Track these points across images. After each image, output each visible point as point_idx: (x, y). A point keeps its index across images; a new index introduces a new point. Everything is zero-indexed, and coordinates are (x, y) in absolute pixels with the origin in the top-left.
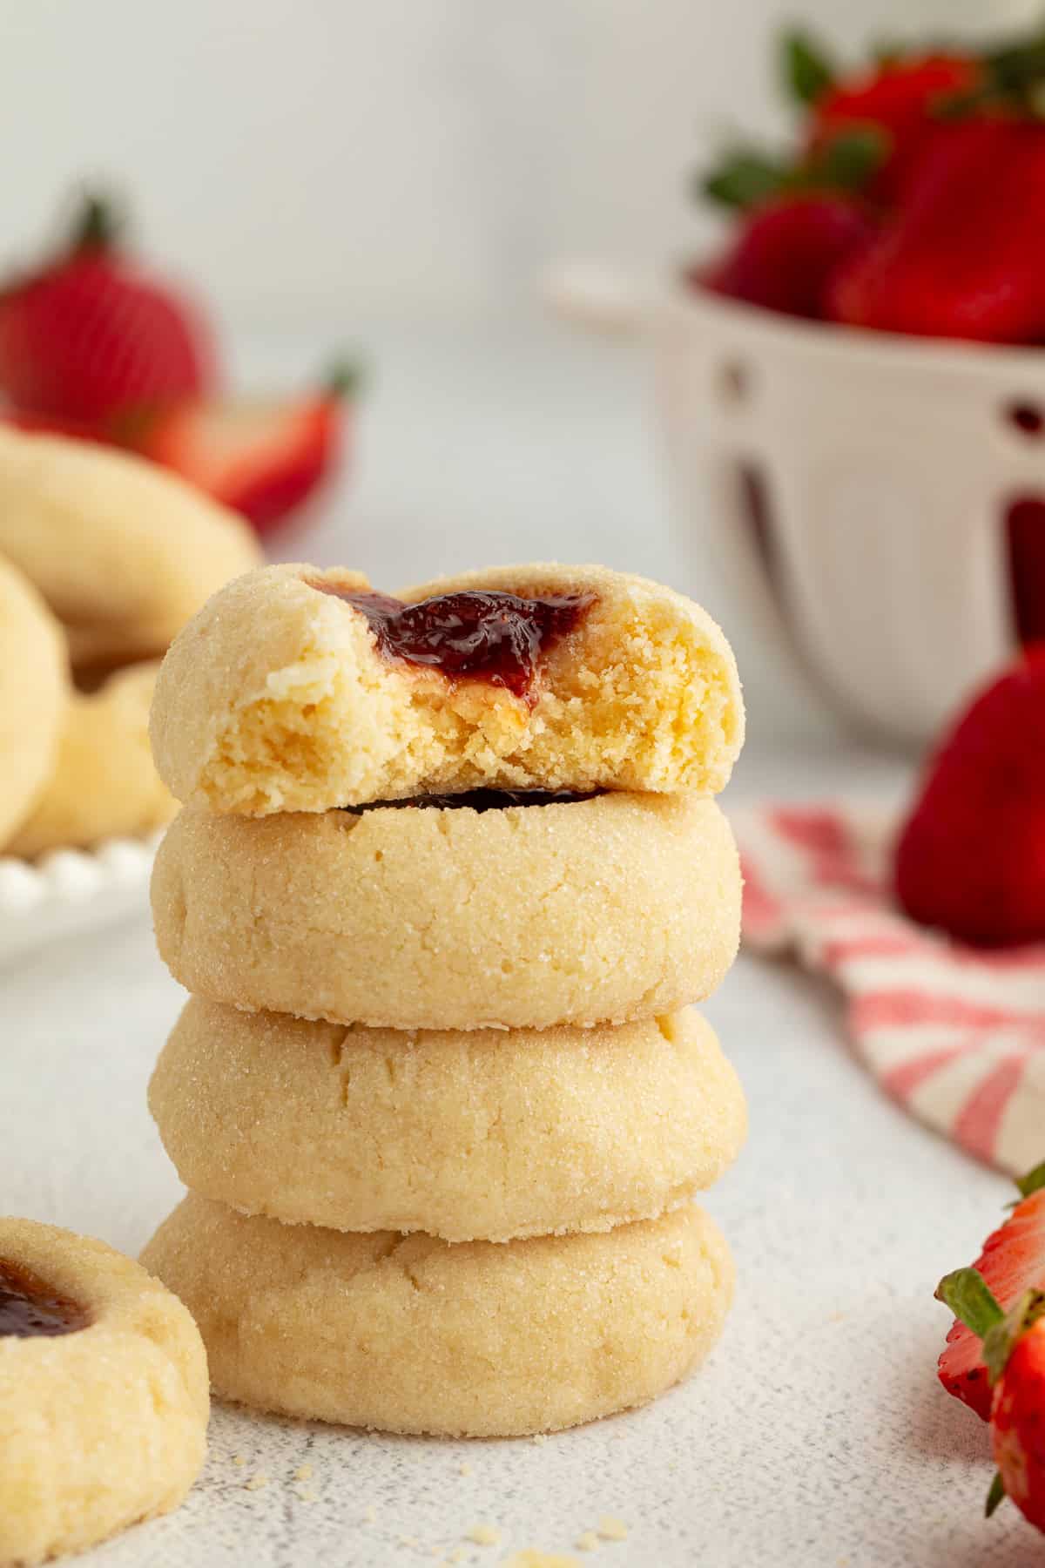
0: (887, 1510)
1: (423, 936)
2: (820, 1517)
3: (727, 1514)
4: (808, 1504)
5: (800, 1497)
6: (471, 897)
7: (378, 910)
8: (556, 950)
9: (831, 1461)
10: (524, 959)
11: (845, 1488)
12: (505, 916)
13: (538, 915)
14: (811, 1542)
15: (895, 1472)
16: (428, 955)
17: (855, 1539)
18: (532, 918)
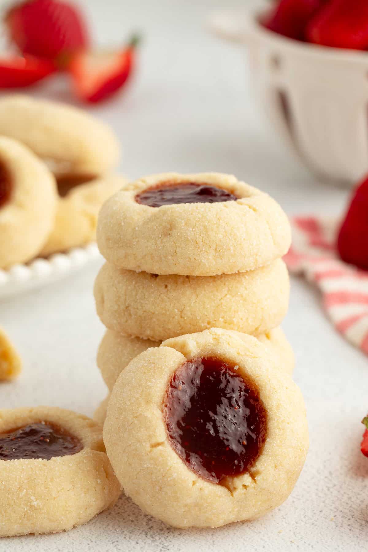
0: (345, 498)
1: (181, 313)
2: (324, 502)
3: (293, 502)
4: (320, 497)
5: (317, 494)
6: (197, 300)
7: (166, 305)
8: (225, 317)
9: (326, 480)
10: (215, 320)
11: (331, 490)
12: (208, 306)
13: (219, 305)
14: (321, 511)
15: (347, 483)
16: (182, 320)
17: (335, 510)
18: (217, 307)
